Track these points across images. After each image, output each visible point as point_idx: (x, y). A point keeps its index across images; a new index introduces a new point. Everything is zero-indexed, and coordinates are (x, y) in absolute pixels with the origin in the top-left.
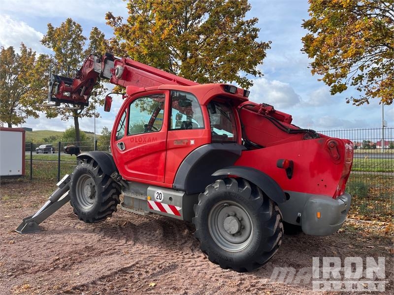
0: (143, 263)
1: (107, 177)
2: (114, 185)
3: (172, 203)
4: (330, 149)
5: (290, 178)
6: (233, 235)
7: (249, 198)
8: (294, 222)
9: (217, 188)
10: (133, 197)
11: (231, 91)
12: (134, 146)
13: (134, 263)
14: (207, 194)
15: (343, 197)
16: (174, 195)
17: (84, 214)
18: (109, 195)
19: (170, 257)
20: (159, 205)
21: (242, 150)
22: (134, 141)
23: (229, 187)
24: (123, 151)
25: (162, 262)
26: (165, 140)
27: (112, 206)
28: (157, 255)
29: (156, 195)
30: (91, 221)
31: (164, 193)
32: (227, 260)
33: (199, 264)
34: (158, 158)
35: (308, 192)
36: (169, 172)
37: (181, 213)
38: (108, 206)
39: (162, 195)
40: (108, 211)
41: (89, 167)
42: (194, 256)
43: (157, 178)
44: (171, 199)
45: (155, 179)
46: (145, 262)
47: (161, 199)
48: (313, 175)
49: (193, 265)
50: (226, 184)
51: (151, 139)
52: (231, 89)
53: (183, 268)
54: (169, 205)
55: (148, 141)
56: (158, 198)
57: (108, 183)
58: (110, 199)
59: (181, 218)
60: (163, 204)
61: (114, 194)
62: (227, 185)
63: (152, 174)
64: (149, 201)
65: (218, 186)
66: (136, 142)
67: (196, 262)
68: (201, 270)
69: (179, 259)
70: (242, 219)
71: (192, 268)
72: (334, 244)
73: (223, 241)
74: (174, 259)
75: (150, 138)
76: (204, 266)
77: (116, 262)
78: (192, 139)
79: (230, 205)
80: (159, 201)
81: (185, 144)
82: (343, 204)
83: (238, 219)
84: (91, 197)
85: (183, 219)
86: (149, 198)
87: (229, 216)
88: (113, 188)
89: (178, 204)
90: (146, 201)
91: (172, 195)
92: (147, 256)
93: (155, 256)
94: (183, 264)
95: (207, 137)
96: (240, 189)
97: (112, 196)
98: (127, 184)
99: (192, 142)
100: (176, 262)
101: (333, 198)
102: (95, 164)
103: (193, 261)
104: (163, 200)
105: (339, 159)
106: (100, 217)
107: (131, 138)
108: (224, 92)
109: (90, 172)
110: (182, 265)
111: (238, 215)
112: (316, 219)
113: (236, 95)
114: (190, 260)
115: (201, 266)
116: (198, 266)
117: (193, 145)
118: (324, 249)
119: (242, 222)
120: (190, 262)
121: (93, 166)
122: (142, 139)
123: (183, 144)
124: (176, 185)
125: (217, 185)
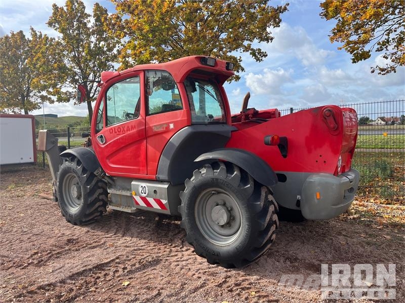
0: (125, 258)
1: (92, 176)
2: (100, 184)
3: (158, 197)
4: (325, 118)
5: (285, 156)
6: (222, 226)
7: (238, 186)
8: (293, 206)
9: (204, 174)
10: (118, 193)
11: (208, 64)
12: (114, 137)
13: (114, 257)
14: (193, 180)
15: (350, 173)
16: (158, 187)
17: (71, 216)
18: (95, 196)
19: (156, 250)
20: (144, 199)
21: (232, 131)
22: (114, 132)
23: (216, 172)
24: (103, 144)
25: (145, 256)
26: (144, 127)
27: (99, 206)
28: (143, 248)
29: (140, 189)
30: (78, 223)
31: (148, 186)
32: (214, 254)
33: (185, 258)
34: (138, 149)
35: (305, 172)
36: (151, 162)
37: (168, 207)
38: (94, 208)
39: (147, 189)
40: (95, 213)
41: (73, 165)
42: (182, 249)
43: (139, 170)
44: (155, 192)
45: (138, 171)
46: (128, 257)
47: (145, 193)
48: (310, 151)
49: (178, 260)
50: (213, 170)
51: (130, 128)
52: (208, 61)
53: (166, 263)
54: (155, 200)
55: (127, 131)
56: (143, 192)
57: (94, 182)
58: (97, 200)
59: (167, 212)
60: (148, 199)
61: (100, 194)
62: (215, 171)
63: (134, 166)
64: (135, 197)
65: (205, 171)
66: (116, 132)
67: (183, 256)
68: (186, 266)
69: (165, 253)
70: (232, 209)
71: (176, 263)
72: (344, 233)
73: (211, 232)
74: (160, 253)
75: (128, 127)
76: (190, 261)
77: (96, 257)
78: (171, 123)
79: (219, 193)
80: (144, 195)
81: (165, 129)
82: (347, 182)
83: (228, 208)
84: (79, 198)
85: (170, 214)
86: (133, 193)
87: (217, 205)
88: (99, 188)
89: (163, 196)
90: (131, 197)
91: (156, 187)
92: (133, 249)
93: (141, 249)
94: (167, 258)
95: (186, 118)
96: (228, 175)
97: (98, 196)
98: (113, 180)
99: (172, 126)
100: (160, 257)
101: (334, 175)
102: (79, 163)
103: (180, 254)
104: (148, 194)
105: (337, 129)
106: (87, 219)
107: (110, 130)
108: (200, 65)
109: (74, 171)
110: (167, 260)
111: (228, 204)
112: (316, 201)
113: (216, 68)
114: (177, 253)
115: (187, 260)
116: (183, 261)
117: (172, 129)
118: (332, 239)
119: (231, 212)
120: (176, 255)
121: (77, 165)
122: (120, 129)
123: (162, 129)
124: (159, 176)
125: (203, 170)
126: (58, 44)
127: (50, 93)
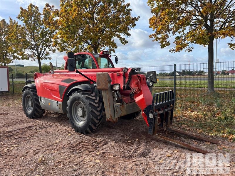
126: (23, 28)
127: (18, 54)
